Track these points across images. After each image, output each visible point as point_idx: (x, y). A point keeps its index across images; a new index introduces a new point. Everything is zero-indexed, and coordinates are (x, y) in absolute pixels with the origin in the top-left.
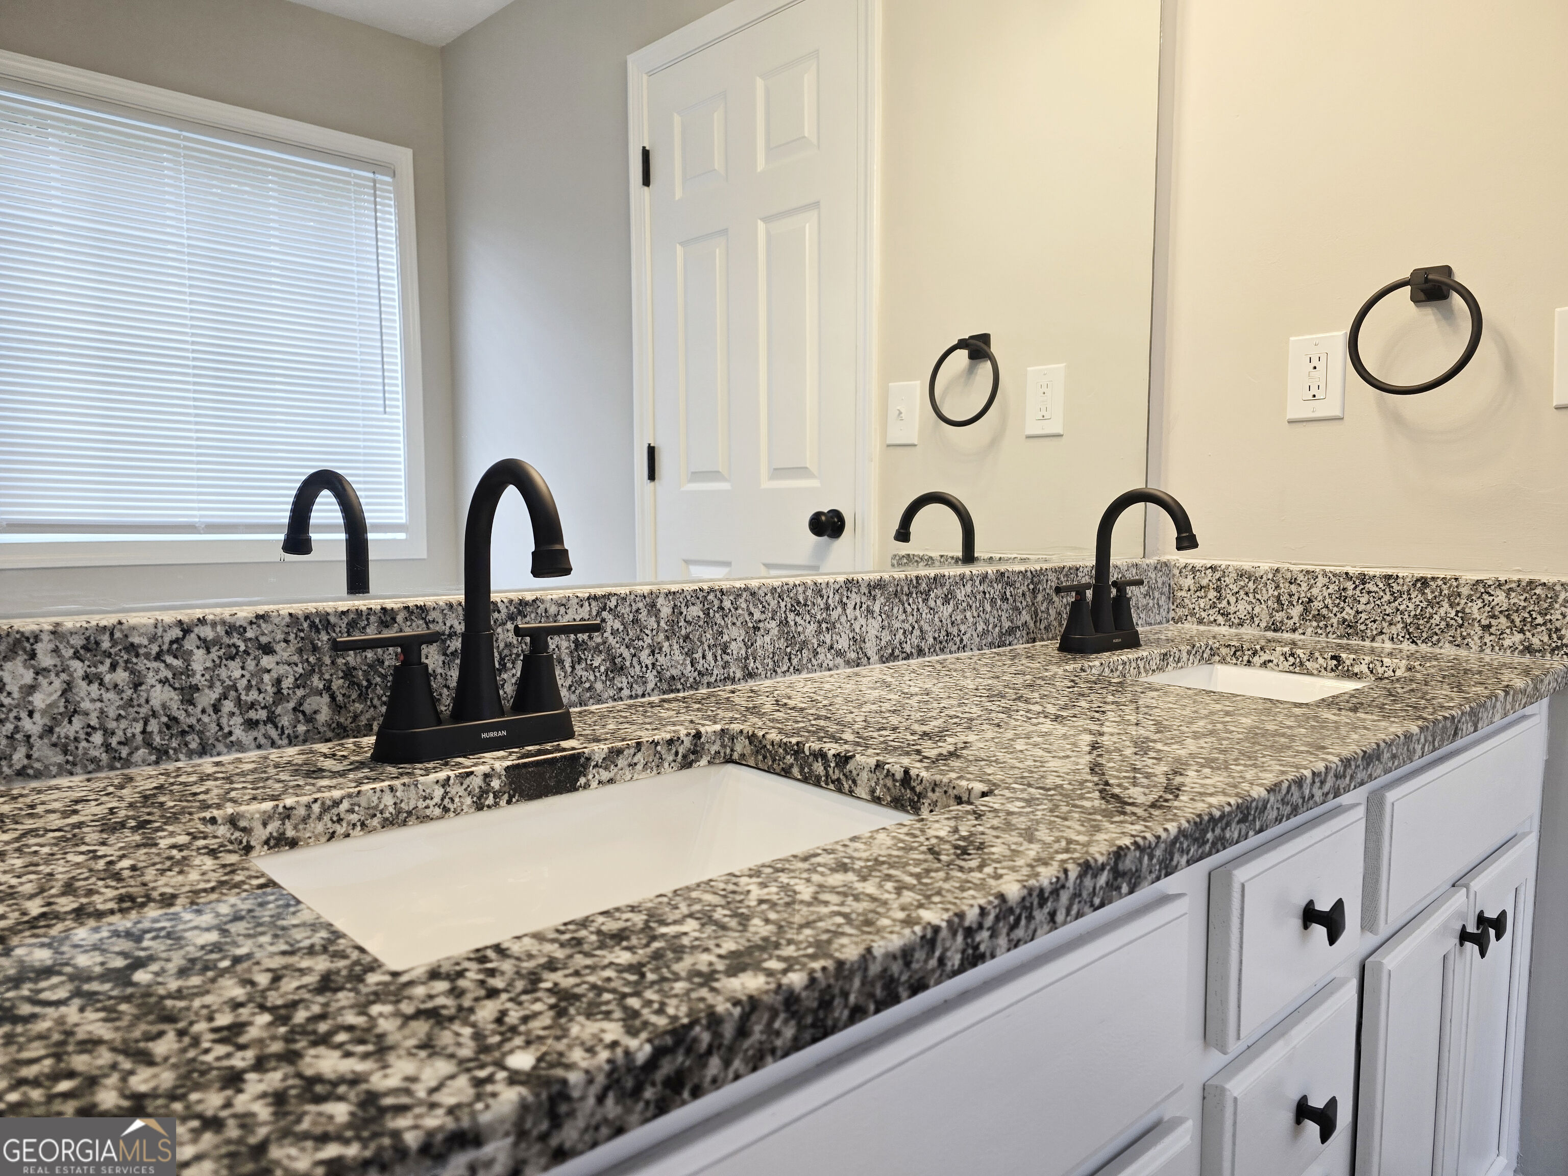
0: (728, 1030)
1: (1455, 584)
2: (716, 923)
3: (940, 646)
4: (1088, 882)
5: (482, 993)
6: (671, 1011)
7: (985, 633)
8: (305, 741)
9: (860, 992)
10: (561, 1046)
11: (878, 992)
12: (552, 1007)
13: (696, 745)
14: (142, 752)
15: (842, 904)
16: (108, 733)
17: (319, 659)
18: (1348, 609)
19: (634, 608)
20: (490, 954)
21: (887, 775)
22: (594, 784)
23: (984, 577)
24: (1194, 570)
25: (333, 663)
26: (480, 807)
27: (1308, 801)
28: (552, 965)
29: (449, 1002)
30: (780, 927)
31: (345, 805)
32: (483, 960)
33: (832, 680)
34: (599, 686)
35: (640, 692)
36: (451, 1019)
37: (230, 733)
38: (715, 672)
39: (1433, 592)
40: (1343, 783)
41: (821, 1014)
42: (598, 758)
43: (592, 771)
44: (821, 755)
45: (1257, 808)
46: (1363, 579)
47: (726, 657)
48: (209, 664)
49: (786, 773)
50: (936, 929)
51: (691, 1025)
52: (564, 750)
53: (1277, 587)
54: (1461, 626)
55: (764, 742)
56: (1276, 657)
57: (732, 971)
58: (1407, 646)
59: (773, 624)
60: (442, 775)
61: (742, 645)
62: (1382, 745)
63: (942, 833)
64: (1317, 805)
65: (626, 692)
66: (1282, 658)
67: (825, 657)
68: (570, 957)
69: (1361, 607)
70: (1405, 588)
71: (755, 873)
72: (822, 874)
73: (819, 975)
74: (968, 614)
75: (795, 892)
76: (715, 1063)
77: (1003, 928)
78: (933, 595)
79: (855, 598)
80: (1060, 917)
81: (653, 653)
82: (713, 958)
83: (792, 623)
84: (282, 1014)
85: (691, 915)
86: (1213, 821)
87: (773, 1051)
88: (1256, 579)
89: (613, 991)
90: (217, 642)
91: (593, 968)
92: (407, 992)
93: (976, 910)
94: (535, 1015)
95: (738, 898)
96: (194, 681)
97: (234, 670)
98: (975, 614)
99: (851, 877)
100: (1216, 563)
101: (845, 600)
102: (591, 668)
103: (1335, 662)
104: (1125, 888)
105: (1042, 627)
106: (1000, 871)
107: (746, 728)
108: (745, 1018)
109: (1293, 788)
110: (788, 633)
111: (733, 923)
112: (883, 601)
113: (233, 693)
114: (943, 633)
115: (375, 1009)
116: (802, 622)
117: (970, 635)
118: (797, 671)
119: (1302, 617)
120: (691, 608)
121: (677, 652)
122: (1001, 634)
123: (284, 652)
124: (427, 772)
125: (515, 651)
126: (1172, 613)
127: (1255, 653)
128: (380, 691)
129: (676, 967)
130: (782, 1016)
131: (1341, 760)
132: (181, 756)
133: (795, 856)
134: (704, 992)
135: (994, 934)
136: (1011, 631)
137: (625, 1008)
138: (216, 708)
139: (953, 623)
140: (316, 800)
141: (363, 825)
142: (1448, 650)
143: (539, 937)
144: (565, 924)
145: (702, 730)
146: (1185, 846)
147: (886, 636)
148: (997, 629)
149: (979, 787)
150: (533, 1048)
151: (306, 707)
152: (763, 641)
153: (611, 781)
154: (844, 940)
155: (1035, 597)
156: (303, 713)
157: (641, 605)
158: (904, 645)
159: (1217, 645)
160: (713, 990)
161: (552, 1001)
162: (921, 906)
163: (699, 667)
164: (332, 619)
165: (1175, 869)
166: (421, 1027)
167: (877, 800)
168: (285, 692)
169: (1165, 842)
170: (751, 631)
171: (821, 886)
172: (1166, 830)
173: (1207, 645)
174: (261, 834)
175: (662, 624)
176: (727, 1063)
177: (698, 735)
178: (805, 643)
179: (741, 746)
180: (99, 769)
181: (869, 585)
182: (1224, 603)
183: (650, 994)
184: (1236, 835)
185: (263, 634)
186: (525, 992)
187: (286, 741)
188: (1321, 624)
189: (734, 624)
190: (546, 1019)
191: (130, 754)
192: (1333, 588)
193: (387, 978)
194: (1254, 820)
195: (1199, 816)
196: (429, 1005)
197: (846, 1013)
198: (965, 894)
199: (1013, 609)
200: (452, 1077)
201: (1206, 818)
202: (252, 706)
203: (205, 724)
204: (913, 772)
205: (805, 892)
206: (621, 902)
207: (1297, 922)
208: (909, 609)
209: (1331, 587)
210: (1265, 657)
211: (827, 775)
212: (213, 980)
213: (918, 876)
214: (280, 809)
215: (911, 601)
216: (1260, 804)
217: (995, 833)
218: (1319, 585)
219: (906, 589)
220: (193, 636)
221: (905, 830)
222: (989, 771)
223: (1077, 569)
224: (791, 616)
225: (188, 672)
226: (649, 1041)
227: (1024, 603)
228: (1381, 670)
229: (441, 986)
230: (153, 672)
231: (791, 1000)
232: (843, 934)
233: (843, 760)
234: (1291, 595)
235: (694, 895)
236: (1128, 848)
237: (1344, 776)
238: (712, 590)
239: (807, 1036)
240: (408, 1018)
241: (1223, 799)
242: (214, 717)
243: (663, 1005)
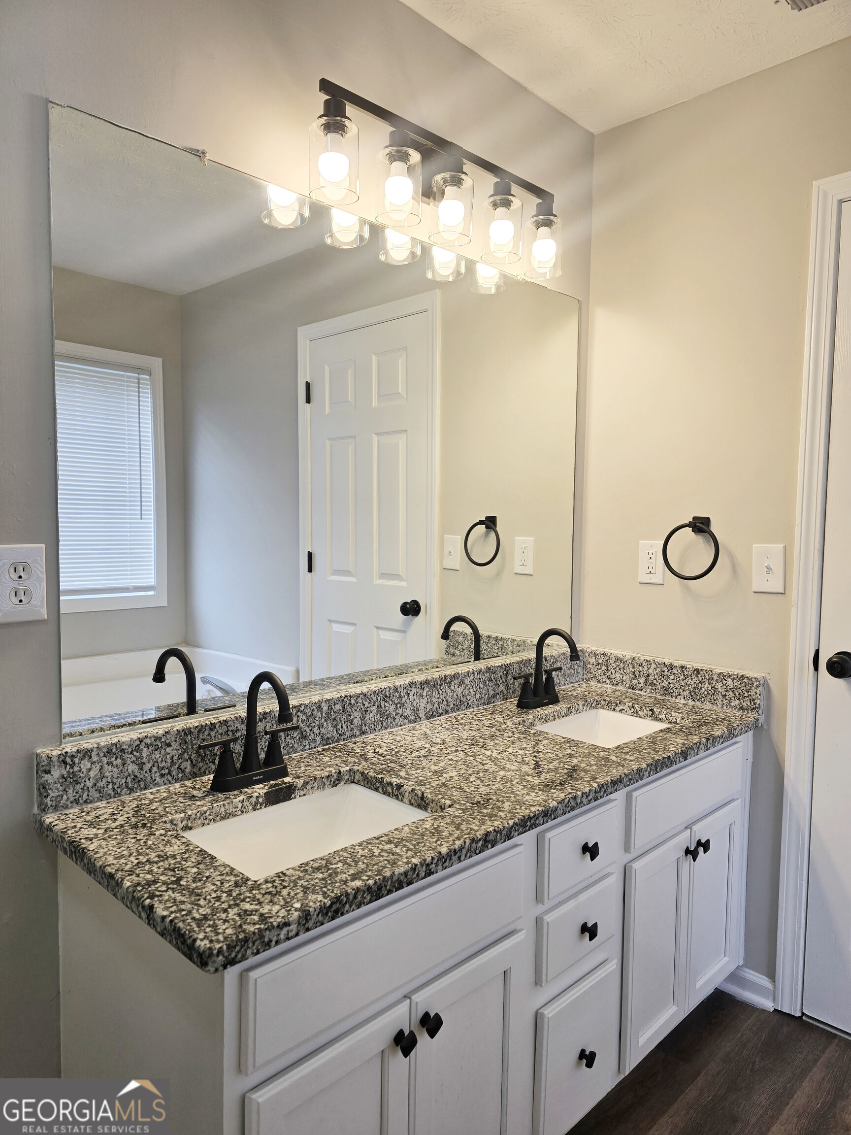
0: (351, 897)
1: (711, 673)
2: (348, 864)
3: (457, 708)
4: (474, 845)
5: (282, 887)
6: (335, 892)
7: (480, 698)
8: (181, 781)
9: (390, 885)
10: (307, 901)
11: (396, 885)
12: (302, 891)
13: (339, 777)
14: (125, 790)
15: (388, 857)
16: (114, 784)
17: (187, 747)
18: (665, 681)
19: (311, 709)
20: (280, 874)
21: (416, 795)
22: (298, 797)
23: (480, 671)
24: (595, 655)
25: (192, 748)
26: (254, 809)
27: (580, 805)
28: (300, 878)
29: (273, 890)
30: (368, 865)
31: (208, 813)
32: (279, 877)
33: (401, 733)
34: (296, 745)
35: (313, 746)
36: (276, 895)
37: (155, 780)
38: (347, 733)
39: (701, 677)
40: (599, 795)
41: (378, 892)
42: (299, 786)
43: (297, 792)
44: (390, 784)
45: (552, 810)
46: (672, 667)
47: (352, 726)
48: (148, 753)
49: (376, 790)
50: (416, 865)
51: (341, 896)
52: (286, 783)
53: (634, 667)
54: (714, 694)
55: (368, 776)
56: (626, 707)
57: (353, 880)
58: (691, 702)
59: (374, 708)
60: (241, 798)
61: (359, 720)
62: (623, 776)
63: (428, 827)
64: (585, 805)
65: (307, 747)
66: (628, 709)
67: (399, 720)
68: (305, 875)
69: (671, 681)
70: (690, 674)
71: (360, 844)
72: (383, 845)
73: (378, 881)
74: (471, 690)
75: (374, 852)
76: (347, 906)
77: (440, 863)
78: (453, 683)
79: (414, 690)
80: (462, 858)
81: (319, 728)
82: (347, 876)
83: (383, 706)
84: (230, 893)
85: (340, 861)
86: (530, 818)
87: (364, 903)
88: (624, 662)
89: (319, 886)
90: (151, 744)
91: (312, 879)
92: (261, 887)
93: (431, 858)
94: (298, 893)
95: (355, 854)
96: (143, 761)
97: (157, 755)
98: (475, 690)
99: (393, 846)
100: (606, 651)
101: (409, 692)
102: (293, 738)
103: (651, 713)
104: (490, 846)
105: (511, 692)
106: (443, 843)
107: (360, 768)
108: (356, 894)
109: (571, 800)
110: (381, 711)
111: (353, 864)
112: (428, 689)
113: (156, 764)
114: (458, 701)
115: (254, 892)
116: (388, 705)
117: (472, 700)
118: (385, 728)
119: (645, 683)
120: (337, 705)
121: (330, 726)
122: (488, 699)
123: (175, 745)
124: (236, 796)
125: (262, 734)
126: (585, 675)
127: (617, 705)
128: (209, 757)
129: (336, 879)
130: (366, 893)
131: (599, 786)
132: (138, 791)
133: (374, 837)
134: (344, 886)
135: (437, 865)
136: (494, 696)
137: (323, 891)
138: (150, 771)
139: (463, 696)
140: (198, 812)
141: (214, 820)
142: (708, 705)
143: (293, 869)
144: (301, 864)
145: (341, 770)
146: (517, 828)
147: (429, 707)
148: (486, 696)
149: (448, 802)
150: (299, 902)
151: (182, 767)
152: (369, 717)
153: (304, 795)
154: (387, 870)
155: (507, 677)
156: (181, 769)
157: (314, 707)
158: (438, 710)
159: (600, 699)
160: (347, 886)
161: (302, 889)
162: (413, 857)
163: (340, 732)
164: (192, 730)
165: (513, 837)
166: (268, 897)
167: (412, 804)
168: (175, 761)
169: (507, 828)
170: (364, 712)
171: (382, 850)
172: (508, 823)
173: (594, 700)
174: (180, 825)
175: (324, 714)
176: (351, 906)
177: (340, 772)
178: (389, 715)
179: (358, 777)
180: (110, 798)
181: (421, 683)
182: (610, 672)
183: (329, 887)
184: (542, 822)
185: (168, 739)
186: (293, 887)
187: (174, 781)
188: (653, 688)
189: (356, 710)
190: (301, 894)
191: (121, 791)
192: (658, 670)
193: (253, 883)
194: (551, 815)
195: (524, 817)
196: (268, 891)
197: (386, 892)
198: (428, 852)
199: (495, 685)
200: (281, 910)
201: (527, 817)
202: (163, 768)
203: (146, 777)
204: (425, 795)
205: (377, 852)
206: (318, 856)
207: (580, 851)
208: (441, 692)
209: (658, 669)
210: (622, 707)
211: (393, 793)
212: (204, 884)
213: (414, 845)
214: (187, 816)
215: (442, 688)
216: (554, 809)
217: (446, 826)
218: (652, 668)
219: (439, 682)
220: (143, 743)
221: (415, 825)
222: (455, 794)
223: (530, 660)
224: (383, 703)
225: (141, 757)
226: (330, 900)
227: (501, 681)
228: (670, 718)
229: (270, 885)
230: (129, 758)
231: (369, 888)
232: (386, 867)
233: (399, 787)
234: (640, 672)
235: (341, 853)
236: (491, 832)
237: (600, 792)
238: (346, 696)
239: (374, 898)
240: (264, 895)
241: (537, 808)
242: (150, 774)
243: (333, 890)
